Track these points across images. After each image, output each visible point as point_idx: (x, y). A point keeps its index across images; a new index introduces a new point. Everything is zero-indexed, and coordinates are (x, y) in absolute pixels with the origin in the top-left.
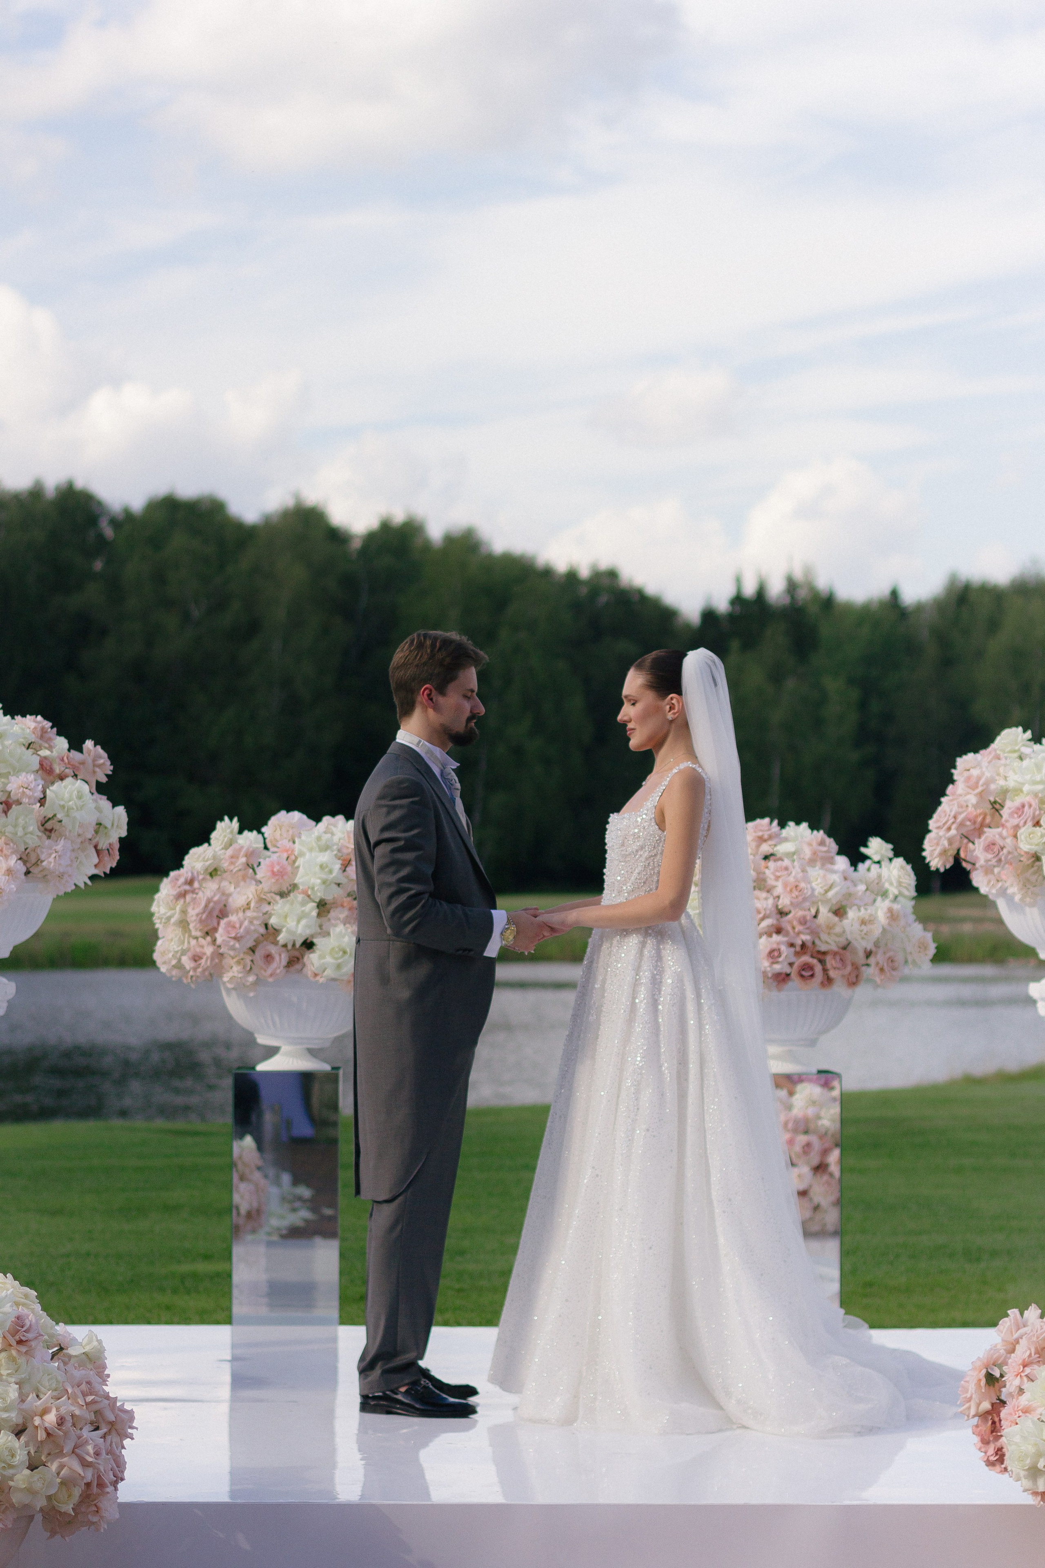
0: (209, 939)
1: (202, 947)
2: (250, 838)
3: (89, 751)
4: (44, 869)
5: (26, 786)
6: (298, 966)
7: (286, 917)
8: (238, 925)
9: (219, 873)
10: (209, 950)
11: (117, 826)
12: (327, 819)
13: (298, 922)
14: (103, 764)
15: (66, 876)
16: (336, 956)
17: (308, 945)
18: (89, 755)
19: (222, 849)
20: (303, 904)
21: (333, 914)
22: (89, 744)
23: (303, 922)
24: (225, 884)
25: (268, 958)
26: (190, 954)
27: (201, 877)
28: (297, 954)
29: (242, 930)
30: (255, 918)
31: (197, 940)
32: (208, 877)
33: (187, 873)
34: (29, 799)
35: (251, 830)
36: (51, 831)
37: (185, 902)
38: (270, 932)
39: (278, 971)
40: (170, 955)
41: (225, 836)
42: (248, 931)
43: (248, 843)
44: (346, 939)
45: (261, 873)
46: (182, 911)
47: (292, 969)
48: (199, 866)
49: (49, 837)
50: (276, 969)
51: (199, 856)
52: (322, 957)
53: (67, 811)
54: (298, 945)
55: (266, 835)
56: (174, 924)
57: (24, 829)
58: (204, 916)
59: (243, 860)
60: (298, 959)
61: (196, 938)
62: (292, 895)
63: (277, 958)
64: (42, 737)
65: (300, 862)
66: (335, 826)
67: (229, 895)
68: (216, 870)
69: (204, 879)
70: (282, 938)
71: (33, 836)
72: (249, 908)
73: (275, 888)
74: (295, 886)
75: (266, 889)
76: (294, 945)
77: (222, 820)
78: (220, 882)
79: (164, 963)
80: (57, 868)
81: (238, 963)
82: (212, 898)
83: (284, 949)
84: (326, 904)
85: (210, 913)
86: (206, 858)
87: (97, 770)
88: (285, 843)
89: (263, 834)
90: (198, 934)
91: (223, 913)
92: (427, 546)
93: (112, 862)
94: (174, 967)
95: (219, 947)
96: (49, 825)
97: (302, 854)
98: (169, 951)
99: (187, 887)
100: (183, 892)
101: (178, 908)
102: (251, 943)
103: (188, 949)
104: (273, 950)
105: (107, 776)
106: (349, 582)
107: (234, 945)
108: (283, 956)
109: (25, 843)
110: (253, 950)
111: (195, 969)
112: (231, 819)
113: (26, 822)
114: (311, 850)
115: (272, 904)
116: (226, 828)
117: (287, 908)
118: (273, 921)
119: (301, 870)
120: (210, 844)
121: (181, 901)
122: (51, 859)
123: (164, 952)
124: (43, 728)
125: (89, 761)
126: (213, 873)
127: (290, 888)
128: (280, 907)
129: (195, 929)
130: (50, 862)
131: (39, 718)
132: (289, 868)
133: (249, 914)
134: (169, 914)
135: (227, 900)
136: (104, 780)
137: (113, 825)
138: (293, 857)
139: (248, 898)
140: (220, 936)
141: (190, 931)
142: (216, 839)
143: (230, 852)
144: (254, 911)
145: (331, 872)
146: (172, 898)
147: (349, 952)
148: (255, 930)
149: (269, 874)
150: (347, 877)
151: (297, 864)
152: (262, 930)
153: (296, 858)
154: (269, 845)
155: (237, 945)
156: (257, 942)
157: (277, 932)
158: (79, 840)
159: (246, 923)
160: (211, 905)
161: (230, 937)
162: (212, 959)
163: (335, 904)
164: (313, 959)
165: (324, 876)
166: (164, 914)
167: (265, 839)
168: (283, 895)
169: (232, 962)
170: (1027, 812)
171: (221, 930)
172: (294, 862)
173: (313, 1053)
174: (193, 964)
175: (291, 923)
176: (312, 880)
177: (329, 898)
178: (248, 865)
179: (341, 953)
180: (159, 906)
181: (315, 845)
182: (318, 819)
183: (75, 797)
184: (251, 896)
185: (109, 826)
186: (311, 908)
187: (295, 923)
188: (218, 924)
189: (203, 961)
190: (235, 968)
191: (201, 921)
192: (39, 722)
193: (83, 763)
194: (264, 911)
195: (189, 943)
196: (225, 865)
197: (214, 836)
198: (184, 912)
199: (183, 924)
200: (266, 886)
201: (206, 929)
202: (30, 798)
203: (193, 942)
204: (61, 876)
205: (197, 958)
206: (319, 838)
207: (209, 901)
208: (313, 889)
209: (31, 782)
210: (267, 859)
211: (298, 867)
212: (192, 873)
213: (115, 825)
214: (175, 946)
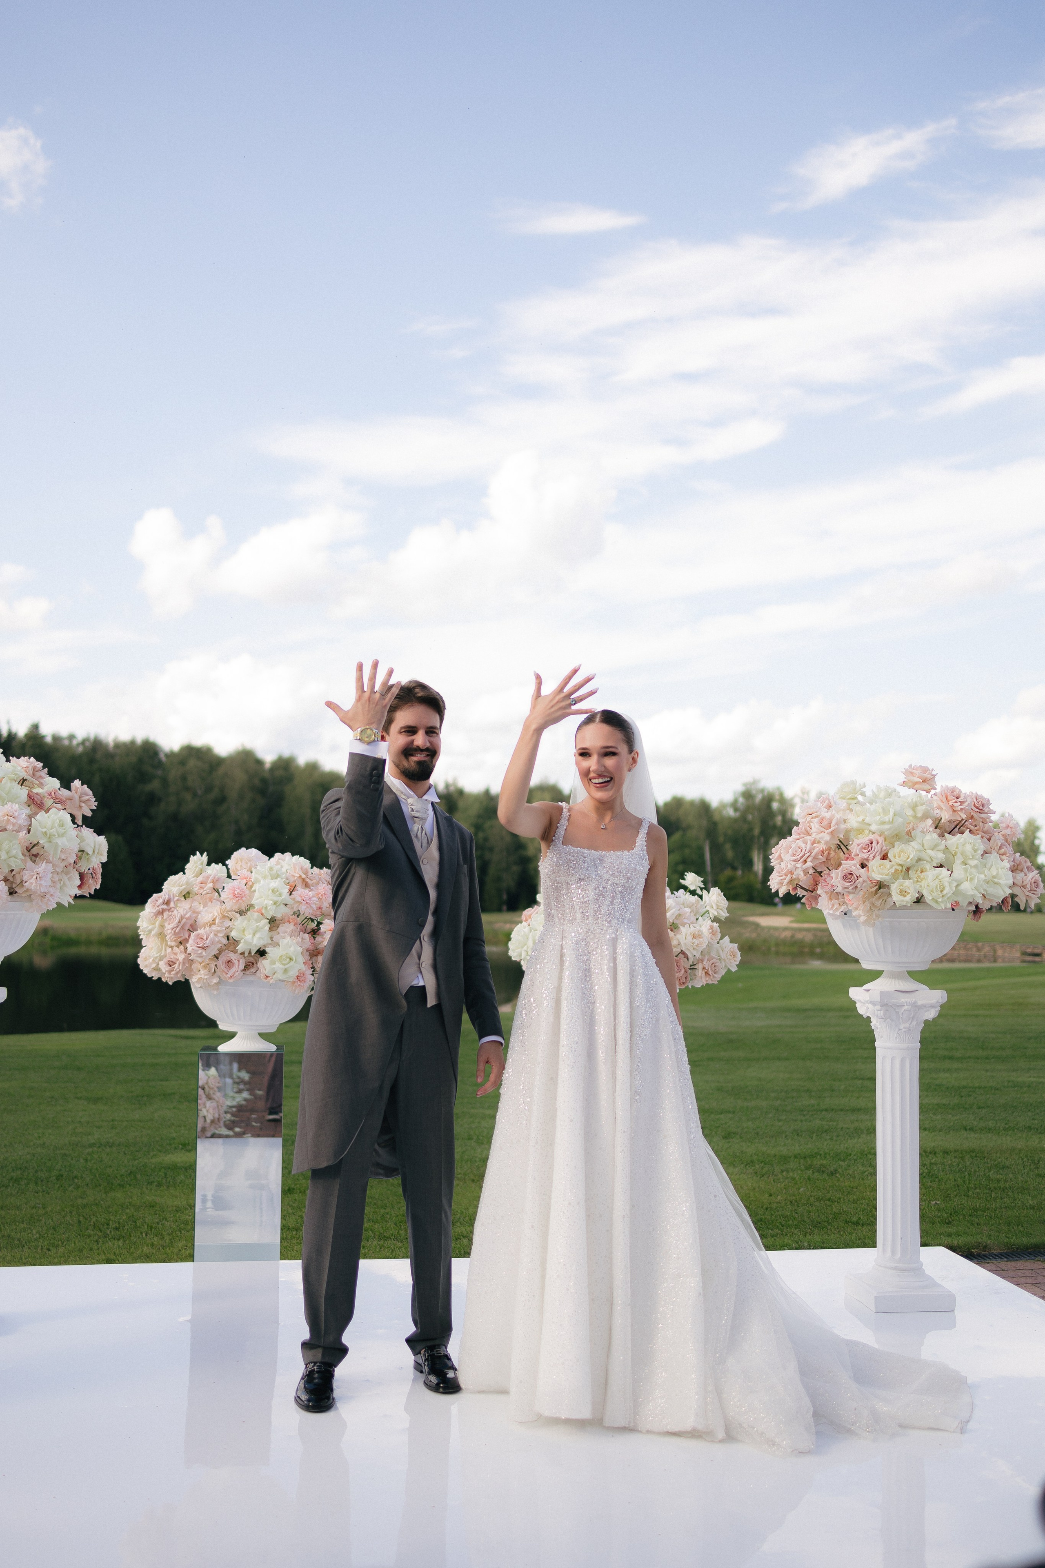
0: (182, 947)
1: (176, 954)
2: (217, 869)
3: (77, 789)
4: (28, 890)
5: (11, 814)
6: (253, 970)
7: (244, 931)
8: (205, 938)
9: (191, 895)
10: (181, 957)
11: (98, 853)
12: (278, 855)
13: (254, 934)
14: (88, 800)
15: (48, 896)
16: (284, 962)
17: (262, 953)
18: (76, 793)
19: (194, 877)
20: (258, 921)
21: (281, 929)
22: (77, 783)
23: (258, 935)
24: (196, 904)
25: (229, 962)
26: (166, 960)
27: (176, 898)
28: (252, 960)
29: (208, 941)
30: (219, 932)
31: (172, 949)
32: (183, 898)
33: (165, 895)
34: (13, 826)
35: (217, 863)
36: (36, 856)
37: (162, 918)
38: (231, 943)
39: (237, 974)
40: (151, 960)
41: (197, 867)
42: (213, 943)
43: (215, 872)
44: (292, 949)
45: (224, 895)
46: (161, 926)
47: (248, 972)
48: (175, 890)
49: (34, 862)
50: (235, 973)
51: (176, 882)
52: (273, 963)
53: (49, 837)
54: (253, 953)
55: (229, 867)
56: (154, 936)
57: (7, 853)
58: (177, 930)
59: (211, 885)
60: (253, 964)
61: (172, 947)
62: (248, 913)
63: (236, 962)
64: (33, 775)
65: (256, 887)
66: (284, 860)
67: (199, 913)
68: (188, 893)
69: (178, 900)
70: (240, 948)
71: (17, 860)
72: (215, 924)
73: (236, 908)
74: (251, 906)
75: (228, 908)
76: (250, 953)
77: (194, 854)
78: (192, 903)
79: (146, 966)
80: (38, 888)
81: (205, 967)
82: (185, 915)
83: (241, 956)
84: (275, 920)
85: (182, 928)
86: (181, 883)
87: (83, 805)
88: (244, 872)
89: (227, 866)
90: (173, 944)
91: (193, 928)
92: (297, 767)
93: (95, 884)
94: (154, 969)
95: (190, 954)
96: (34, 851)
97: (257, 881)
98: (150, 957)
99: (165, 907)
100: (161, 910)
101: (157, 923)
102: (215, 952)
103: (165, 956)
104: (233, 956)
105: (92, 810)
106: (264, 781)
107: (201, 953)
108: (241, 961)
109: (9, 865)
110: (216, 957)
111: (170, 972)
112: (202, 854)
113: (10, 847)
114: (265, 878)
115: (232, 920)
116: (197, 861)
117: (245, 923)
118: (233, 934)
119: (257, 894)
120: (184, 873)
121: (160, 917)
122: (33, 880)
123: (146, 957)
124: (34, 768)
125: (77, 797)
126: (186, 895)
127: (247, 908)
128: (240, 922)
129: (170, 940)
130: (31, 883)
131: (32, 758)
132: (247, 892)
133: (214, 928)
134: (150, 928)
135: (196, 917)
136: (89, 814)
137: (94, 852)
138: (250, 884)
139: (214, 915)
140: (191, 945)
141: (166, 941)
142: (189, 868)
143: (200, 878)
144: (218, 926)
145: (280, 895)
146: (152, 914)
147: (294, 959)
148: (219, 942)
149: (231, 896)
150: (294, 899)
151: (253, 889)
152: (225, 941)
153: (253, 884)
154: (232, 874)
155: (204, 954)
156: (221, 951)
157: (236, 942)
158: (63, 865)
159: (212, 936)
160: (184, 920)
161: (199, 947)
162: (184, 964)
163: (283, 920)
164: (264, 964)
165: (276, 899)
166: (146, 928)
167: (228, 869)
168: (241, 913)
169: (200, 967)
170: (875, 848)
171: (191, 941)
172: (251, 887)
173: (264, 1036)
174: (168, 968)
175: (248, 936)
176: (266, 902)
177: (278, 916)
178: (214, 889)
179: (288, 959)
180: (143, 921)
181: (268, 874)
182: (270, 856)
183: (56, 825)
184: (216, 914)
185: (90, 853)
186: (264, 924)
187: (251, 936)
188: (189, 936)
189: (176, 966)
190: (202, 972)
191: (175, 933)
192: (31, 763)
193: (70, 799)
194: (227, 926)
195: (166, 950)
196: (196, 889)
197: (188, 866)
198: (162, 926)
199: (161, 935)
200: (229, 905)
201: (179, 940)
202: (14, 824)
203: (169, 950)
204: (43, 896)
205: (171, 963)
206: (271, 869)
207: (182, 918)
208: (266, 908)
209: (16, 811)
210: (230, 884)
211: (255, 891)
212: (169, 896)
213: (96, 852)
214: (154, 953)
